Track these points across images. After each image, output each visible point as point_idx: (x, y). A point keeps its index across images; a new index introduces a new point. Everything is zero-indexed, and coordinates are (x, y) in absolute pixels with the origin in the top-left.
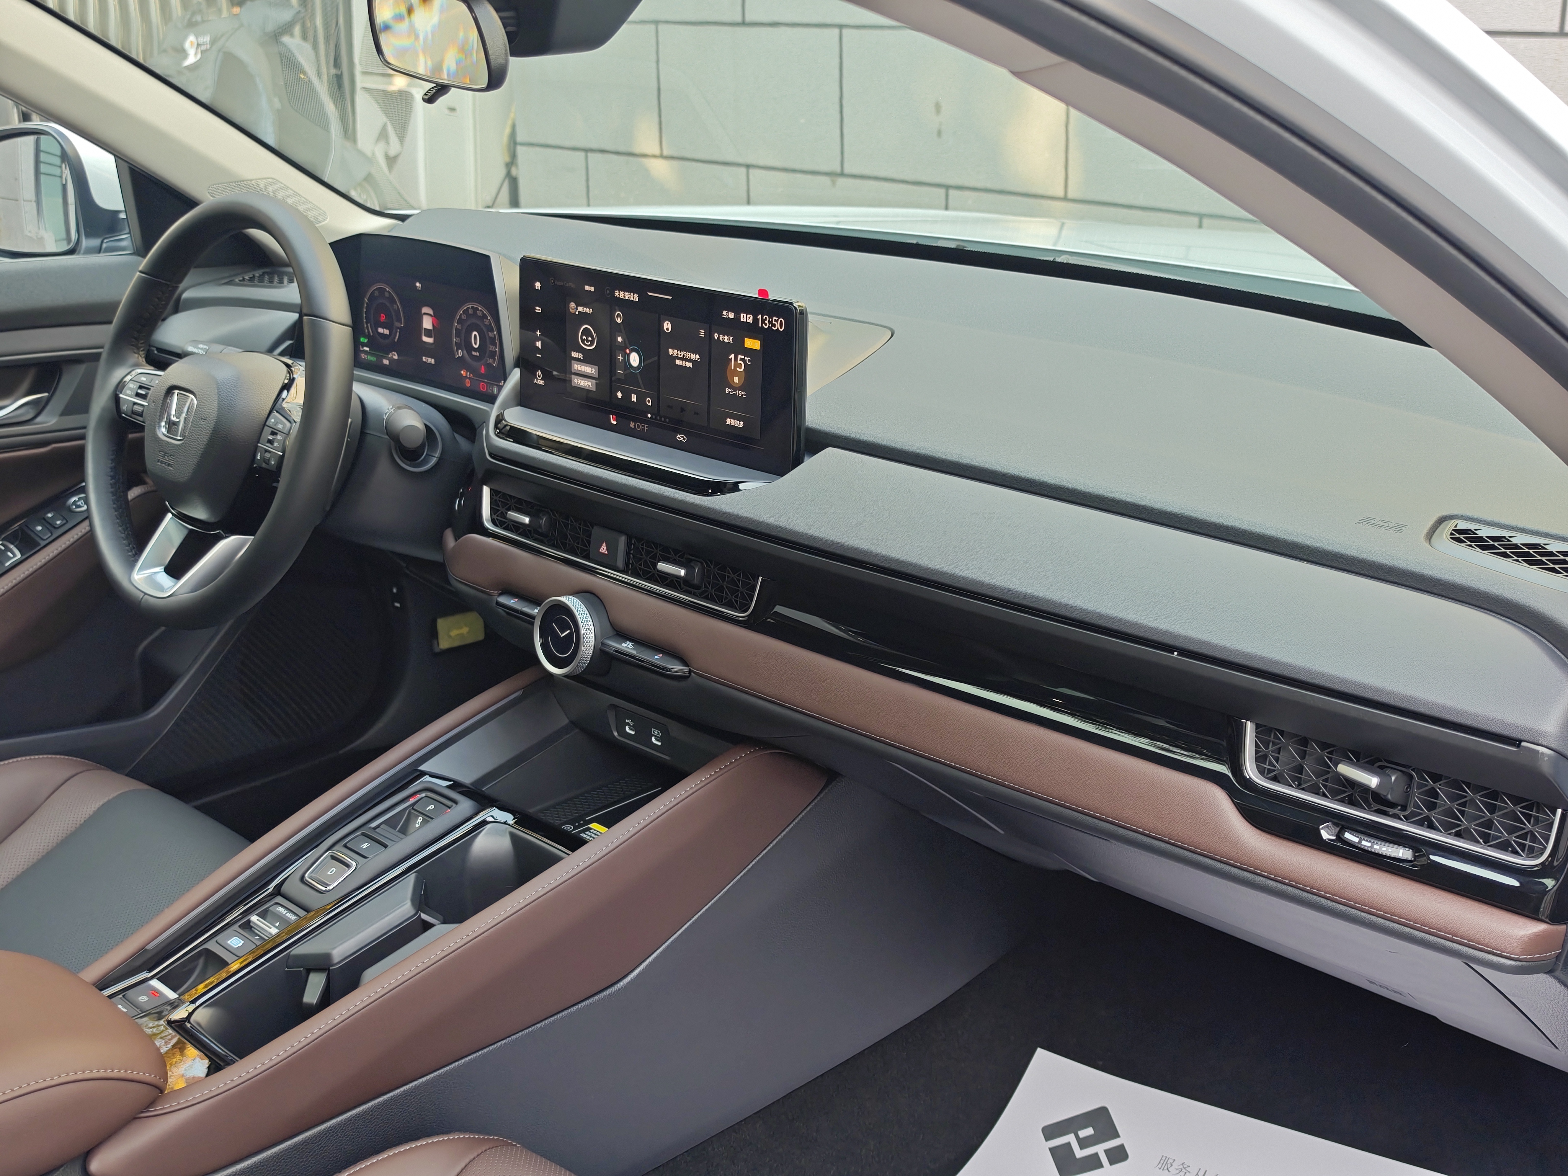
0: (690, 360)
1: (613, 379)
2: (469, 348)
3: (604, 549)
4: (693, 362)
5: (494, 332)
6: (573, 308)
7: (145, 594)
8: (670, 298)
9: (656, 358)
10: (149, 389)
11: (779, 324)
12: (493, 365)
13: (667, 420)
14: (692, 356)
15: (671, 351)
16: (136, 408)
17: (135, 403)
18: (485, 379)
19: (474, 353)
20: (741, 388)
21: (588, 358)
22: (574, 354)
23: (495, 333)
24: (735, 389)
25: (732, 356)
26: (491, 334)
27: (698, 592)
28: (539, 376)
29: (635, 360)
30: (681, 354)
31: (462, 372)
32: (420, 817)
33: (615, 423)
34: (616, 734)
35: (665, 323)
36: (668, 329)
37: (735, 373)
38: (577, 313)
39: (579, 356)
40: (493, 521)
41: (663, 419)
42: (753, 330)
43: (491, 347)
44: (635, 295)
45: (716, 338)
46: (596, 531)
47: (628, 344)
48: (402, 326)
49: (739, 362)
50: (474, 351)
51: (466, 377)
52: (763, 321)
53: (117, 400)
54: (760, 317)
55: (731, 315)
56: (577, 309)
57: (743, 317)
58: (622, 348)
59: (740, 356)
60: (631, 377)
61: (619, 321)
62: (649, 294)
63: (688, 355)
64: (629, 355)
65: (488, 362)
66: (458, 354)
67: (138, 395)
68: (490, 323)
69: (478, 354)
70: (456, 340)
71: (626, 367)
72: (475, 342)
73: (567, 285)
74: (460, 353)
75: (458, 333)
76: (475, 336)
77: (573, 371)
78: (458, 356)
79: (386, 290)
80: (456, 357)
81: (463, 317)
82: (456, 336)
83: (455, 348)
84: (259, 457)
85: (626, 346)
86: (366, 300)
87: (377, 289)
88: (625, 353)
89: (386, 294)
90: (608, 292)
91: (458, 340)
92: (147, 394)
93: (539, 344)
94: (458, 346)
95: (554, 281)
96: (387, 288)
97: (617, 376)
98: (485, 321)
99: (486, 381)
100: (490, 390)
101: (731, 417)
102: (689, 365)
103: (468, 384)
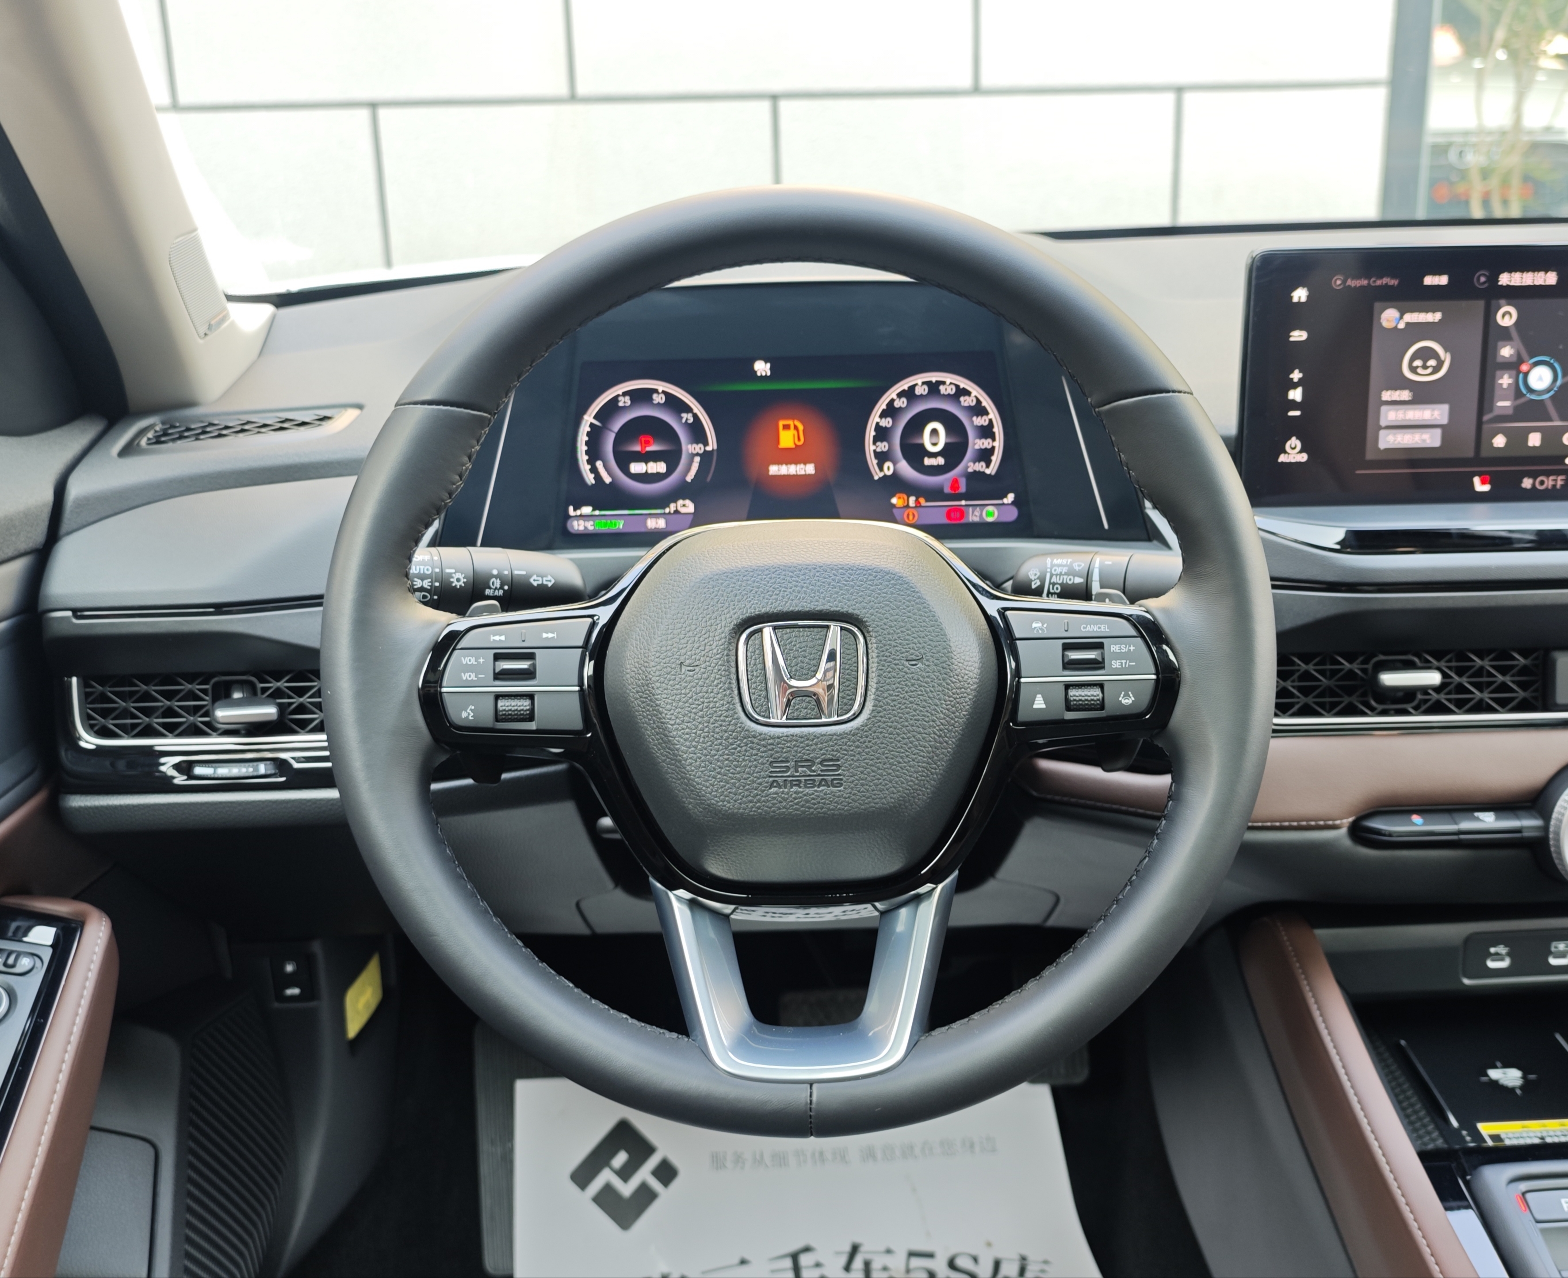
1: (1486, 418)
2: (914, 452)
5: (987, 413)
6: (1391, 319)
10: (531, 657)
12: (984, 472)
16: (506, 705)
17: (498, 696)
18: (961, 501)
19: (928, 461)
21: (1423, 396)
22: (1387, 396)
23: (991, 416)
26: (979, 421)
28: (1292, 449)
29: (1541, 379)
31: (894, 501)
33: (1485, 489)
34: (1465, 980)
38: (1402, 326)
39: (1405, 395)
43: (980, 442)
44: (1550, 273)
47: (1525, 356)
48: (709, 448)
50: (929, 458)
51: (908, 506)
56: (1401, 318)
58: (1513, 366)
60: (1529, 409)
61: (1507, 322)
64: (1526, 374)
65: (970, 470)
66: (881, 469)
67: (500, 676)
68: (979, 401)
69: (941, 461)
70: (877, 447)
71: (1518, 394)
72: (934, 441)
73: (1379, 283)
74: (889, 468)
75: (882, 434)
76: (934, 432)
77: (1383, 423)
78: (881, 475)
79: (656, 391)
80: (876, 478)
81: (898, 403)
82: (876, 440)
83: (872, 462)
84: (1039, 703)
85: (1520, 361)
86: (589, 419)
87: (625, 394)
88: (1519, 372)
89: (658, 399)
90: (1483, 279)
91: (883, 446)
92: (534, 666)
93: (1296, 395)
94: (882, 457)
95: (1344, 282)
96: (661, 386)
97: (1496, 412)
98: (965, 401)
99: (964, 503)
100: (975, 516)
103: (910, 518)
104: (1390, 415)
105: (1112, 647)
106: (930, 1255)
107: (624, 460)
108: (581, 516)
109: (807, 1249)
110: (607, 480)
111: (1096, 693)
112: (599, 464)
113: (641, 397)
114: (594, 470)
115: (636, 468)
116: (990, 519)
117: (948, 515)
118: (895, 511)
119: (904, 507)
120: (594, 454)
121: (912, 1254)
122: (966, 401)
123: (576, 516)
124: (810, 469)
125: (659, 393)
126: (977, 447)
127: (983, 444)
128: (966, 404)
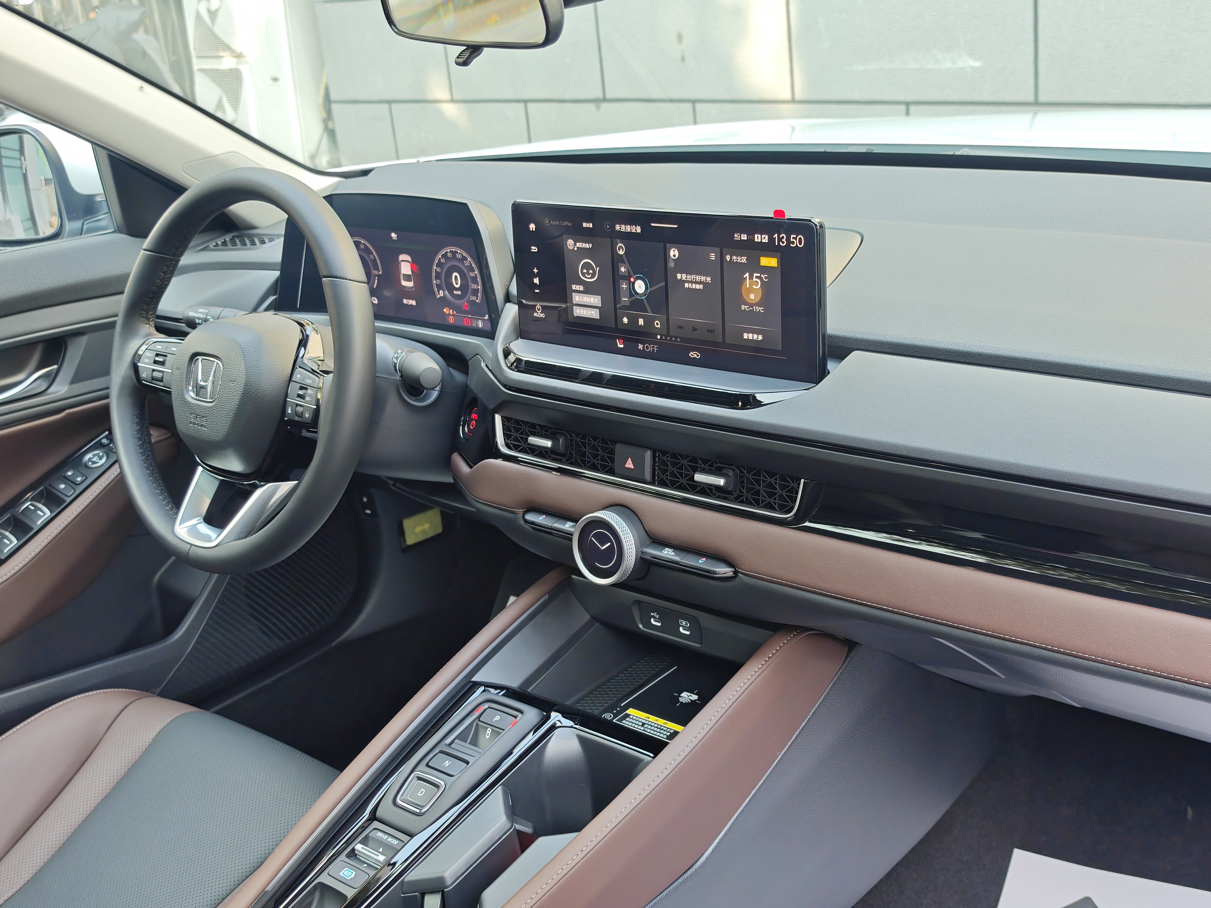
0: (700, 283)
1: (618, 306)
2: (450, 288)
3: (629, 464)
4: (704, 284)
5: (475, 271)
6: (571, 245)
7: (192, 545)
8: (676, 226)
9: (663, 283)
10: (166, 356)
11: (798, 241)
12: (476, 301)
13: (679, 340)
14: (703, 278)
15: (679, 276)
16: (156, 374)
17: (154, 370)
18: (469, 315)
19: (455, 292)
20: (758, 304)
21: (589, 290)
22: (574, 287)
23: (476, 272)
24: (751, 305)
25: (747, 275)
26: (472, 274)
27: (732, 497)
28: (539, 310)
29: (640, 287)
30: (690, 277)
31: (445, 310)
32: (489, 729)
33: (622, 346)
34: (641, 626)
35: (672, 251)
36: (674, 256)
37: (751, 290)
38: (576, 249)
39: (581, 288)
40: (508, 446)
41: (674, 339)
42: (769, 249)
43: (473, 285)
44: (637, 227)
45: (728, 260)
46: (619, 448)
47: (632, 273)
48: (380, 273)
49: (754, 279)
50: (456, 291)
51: (449, 314)
52: (780, 240)
53: (135, 368)
54: (776, 236)
55: (744, 237)
56: (575, 245)
57: (758, 238)
58: (627, 278)
59: (755, 275)
60: (637, 304)
61: (621, 252)
62: (652, 225)
63: (698, 278)
64: (634, 283)
65: (471, 299)
66: (439, 294)
67: (156, 362)
68: (471, 264)
69: (459, 293)
70: (437, 282)
71: (631, 295)
72: (456, 282)
73: (564, 224)
74: (441, 293)
75: (438, 275)
76: (456, 277)
77: (574, 302)
78: (439, 296)
81: (442, 261)
82: (436, 278)
83: (436, 289)
84: (290, 411)
85: (630, 275)
88: (630, 282)
89: (362, 247)
90: (608, 227)
91: (439, 282)
92: (165, 360)
93: (536, 281)
94: (439, 287)
95: (549, 222)
96: (362, 241)
97: (622, 304)
99: (470, 316)
100: (475, 324)
101: (749, 331)
102: (699, 287)
103: (451, 320)
104: (577, 298)
105: (309, 391)
111: (301, 409)
113: (357, 245)
116: (480, 326)
118: (445, 315)
122: (467, 263)
125: (362, 244)
126: (472, 288)
127: (474, 286)
128: (466, 265)
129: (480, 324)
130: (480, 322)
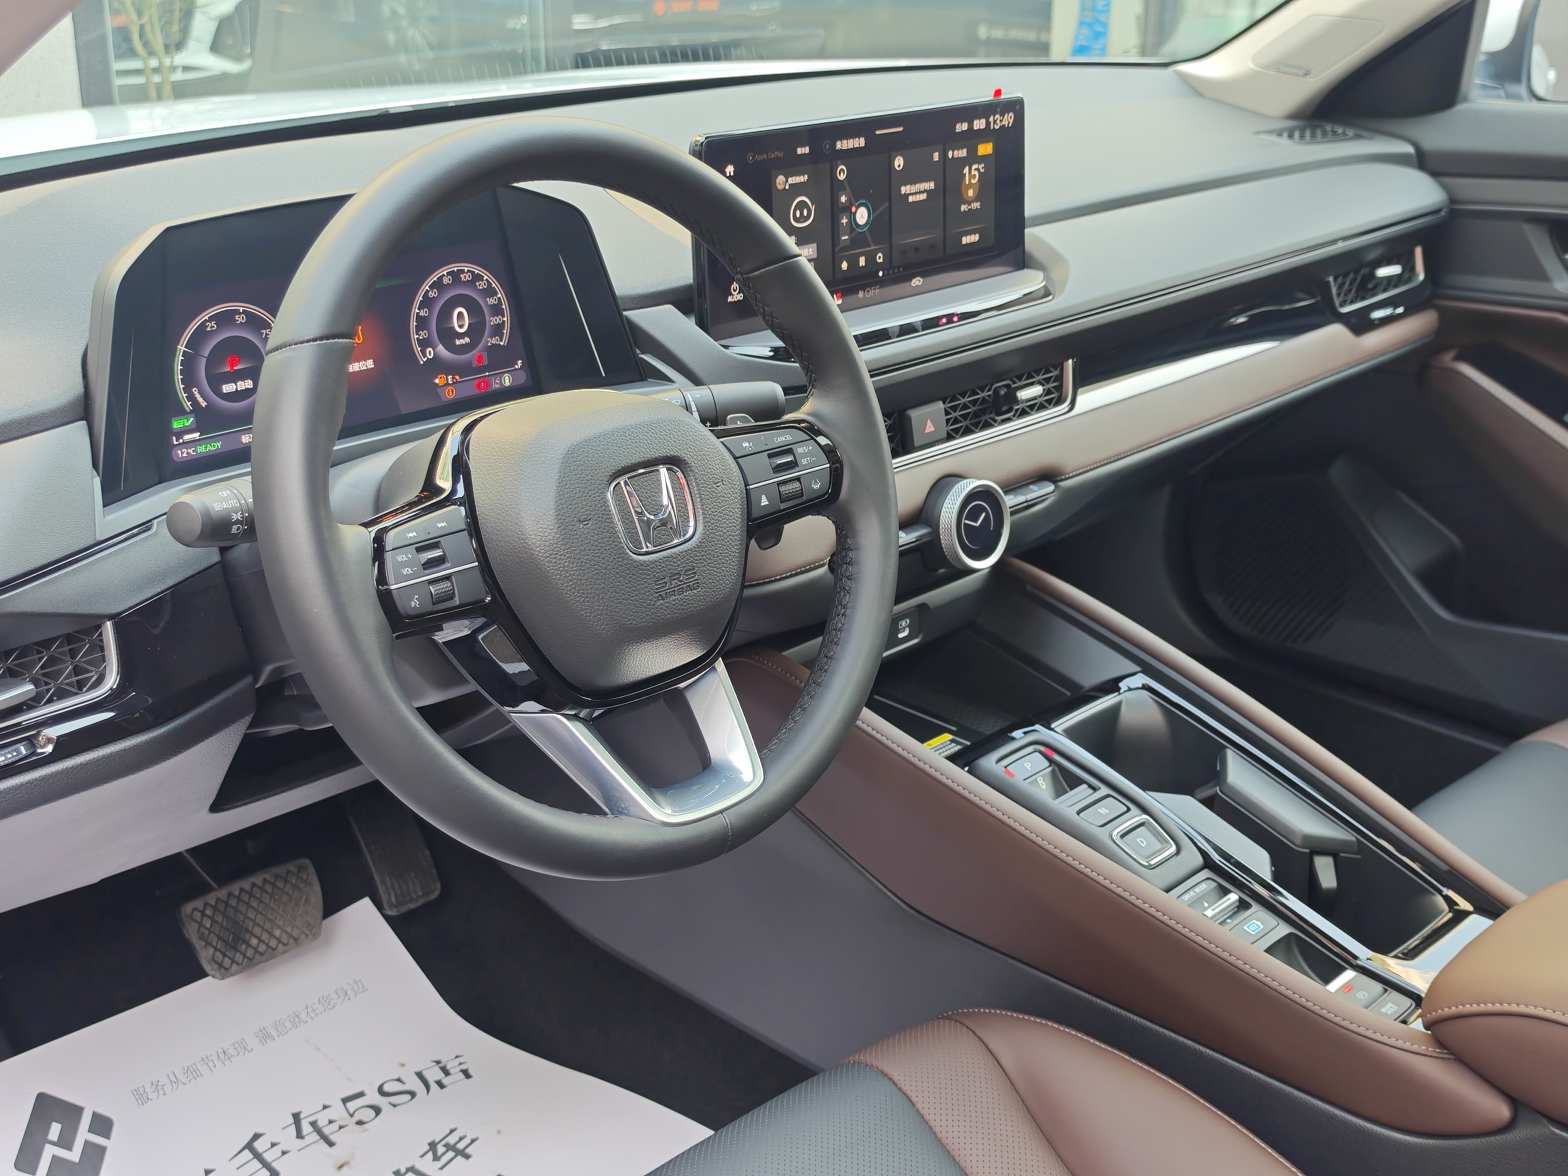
0: (924, 191)
1: (836, 250)
2: (447, 336)
3: (929, 427)
4: (928, 192)
5: (496, 293)
6: (781, 183)
8: (901, 129)
9: (887, 204)
11: (1009, 119)
12: (499, 344)
13: (901, 269)
14: (926, 185)
15: (903, 190)
18: (485, 373)
19: (458, 342)
20: (976, 200)
21: (801, 239)
23: (499, 295)
24: (969, 203)
25: (967, 168)
26: (491, 301)
28: (735, 291)
29: (862, 217)
30: (911, 188)
31: (437, 381)
32: (1038, 779)
33: (839, 302)
35: (896, 160)
36: (899, 165)
37: (970, 185)
38: (787, 187)
41: (896, 271)
42: (986, 134)
43: (493, 319)
44: (861, 138)
45: (950, 156)
46: (914, 415)
47: (853, 201)
49: (972, 172)
50: (458, 339)
51: (447, 384)
52: (994, 121)
54: (991, 117)
55: (964, 126)
56: (787, 181)
57: (976, 124)
58: (848, 209)
59: (973, 167)
60: (859, 239)
61: (842, 177)
62: (878, 132)
63: (921, 186)
64: (854, 214)
65: (489, 344)
66: (425, 356)
68: (489, 284)
69: (467, 340)
70: (420, 335)
71: (852, 230)
72: (460, 324)
73: (773, 156)
74: (430, 353)
75: (422, 323)
76: (460, 315)
78: (425, 360)
79: (237, 312)
80: (422, 363)
81: (431, 294)
82: (418, 329)
83: (417, 349)
84: (764, 502)
85: (851, 205)
86: (182, 348)
87: (211, 319)
88: (851, 213)
89: (240, 319)
90: (828, 147)
91: (423, 334)
94: (424, 344)
95: (754, 157)
96: (241, 307)
97: (841, 245)
98: (479, 285)
99: (487, 374)
100: (497, 383)
101: (967, 233)
102: (923, 196)
103: (450, 395)
105: (800, 450)
106: (361, 1094)
107: (216, 382)
108: (184, 443)
109: (256, 1136)
110: (204, 404)
111: (797, 485)
112: (195, 391)
113: (224, 319)
114: (191, 398)
115: (227, 388)
116: (507, 384)
117: (478, 386)
118: (438, 390)
119: (445, 385)
120: (190, 381)
121: (345, 1101)
122: (481, 285)
123: (180, 444)
124: (370, 364)
125: (240, 314)
126: (492, 324)
127: (496, 320)
128: (481, 288)
129: (507, 381)
130: (507, 377)
